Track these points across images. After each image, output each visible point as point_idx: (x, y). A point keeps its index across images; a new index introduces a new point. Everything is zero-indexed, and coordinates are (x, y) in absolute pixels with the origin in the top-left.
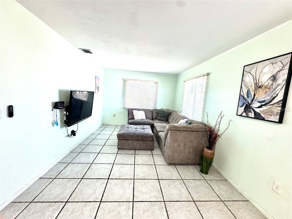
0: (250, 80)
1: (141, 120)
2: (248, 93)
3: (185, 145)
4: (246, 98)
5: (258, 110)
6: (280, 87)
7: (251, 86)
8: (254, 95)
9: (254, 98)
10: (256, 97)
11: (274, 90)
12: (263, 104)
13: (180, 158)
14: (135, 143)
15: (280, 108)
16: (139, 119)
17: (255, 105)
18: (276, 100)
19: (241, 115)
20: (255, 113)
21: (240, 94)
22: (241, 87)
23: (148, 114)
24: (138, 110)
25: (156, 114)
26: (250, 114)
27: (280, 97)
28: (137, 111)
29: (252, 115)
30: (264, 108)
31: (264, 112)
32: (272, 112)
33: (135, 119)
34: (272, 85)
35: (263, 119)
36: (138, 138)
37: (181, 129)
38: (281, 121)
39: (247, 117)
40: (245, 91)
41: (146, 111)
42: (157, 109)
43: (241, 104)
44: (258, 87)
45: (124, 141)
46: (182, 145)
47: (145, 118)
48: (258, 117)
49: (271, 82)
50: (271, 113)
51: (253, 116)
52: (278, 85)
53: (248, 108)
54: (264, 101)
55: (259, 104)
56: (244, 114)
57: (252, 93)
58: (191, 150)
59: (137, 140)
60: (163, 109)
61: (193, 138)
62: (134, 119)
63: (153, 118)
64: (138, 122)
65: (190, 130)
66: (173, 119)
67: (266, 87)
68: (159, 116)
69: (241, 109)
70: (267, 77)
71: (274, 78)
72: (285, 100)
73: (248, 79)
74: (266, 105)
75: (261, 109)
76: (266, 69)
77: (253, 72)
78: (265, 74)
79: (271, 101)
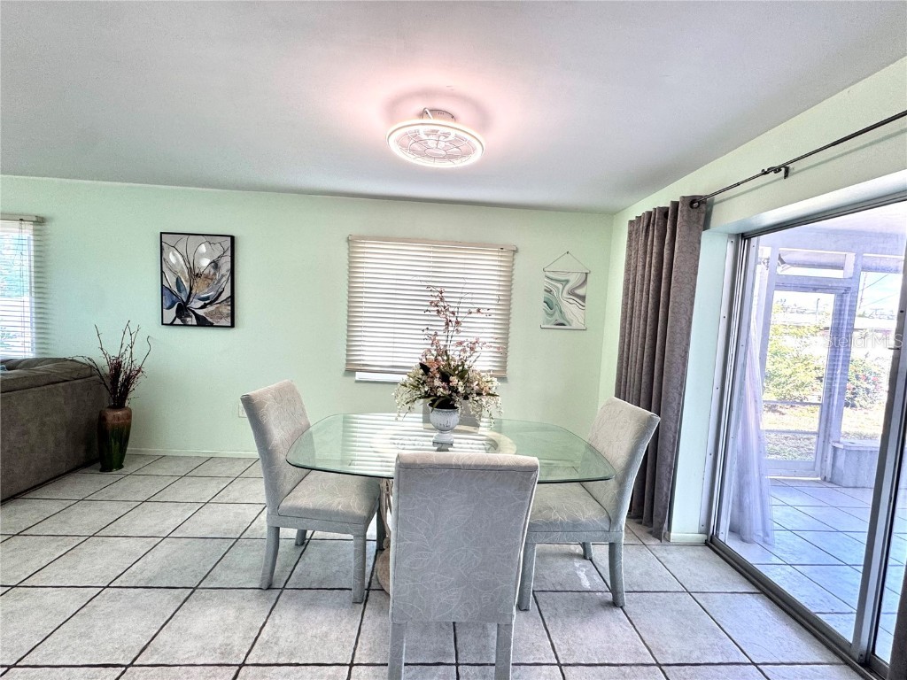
0: (177, 259)
2: (178, 282)
4: (176, 290)
5: (200, 312)
6: (224, 279)
7: (183, 272)
8: (191, 289)
9: (190, 293)
10: (194, 292)
11: (219, 281)
12: (208, 302)
13: (32, 468)
15: (229, 308)
17: (195, 304)
18: (224, 296)
19: (172, 324)
20: (197, 317)
21: (162, 285)
22: (162, 272)
26: (188, 319)
27: (227, 294)
29: (192, 321)
30: (210, 308)
31: (210, 314)
32: (221, 313)
34: (215, 274)
35: (211, 325)
38: (233, 325)
39: (185, 325)
40: (171, 281)
43: (167, 304)
44: (194, 275)
46: (33, 427)
48: (202, 322)
49: (212, 271)
50: (221, 315)
51: (195, 322)
52: (223, 276)
53: (183, 311)
54: (207, 298)
55: (202, 303)
56: (178, 321)
57: (186, 285)
58: (62, 436)
61: (61, 399)
67: (207, 277)
69: (171, 314)
70: (205, 262)
71: (215, 264)
72: (232, 297)
73: (173, 258)
74: (210, 303)
75: (205, 310)
76: (203, 248)
77: (181, 247)
78: (202, 255)
79: (217, 299)
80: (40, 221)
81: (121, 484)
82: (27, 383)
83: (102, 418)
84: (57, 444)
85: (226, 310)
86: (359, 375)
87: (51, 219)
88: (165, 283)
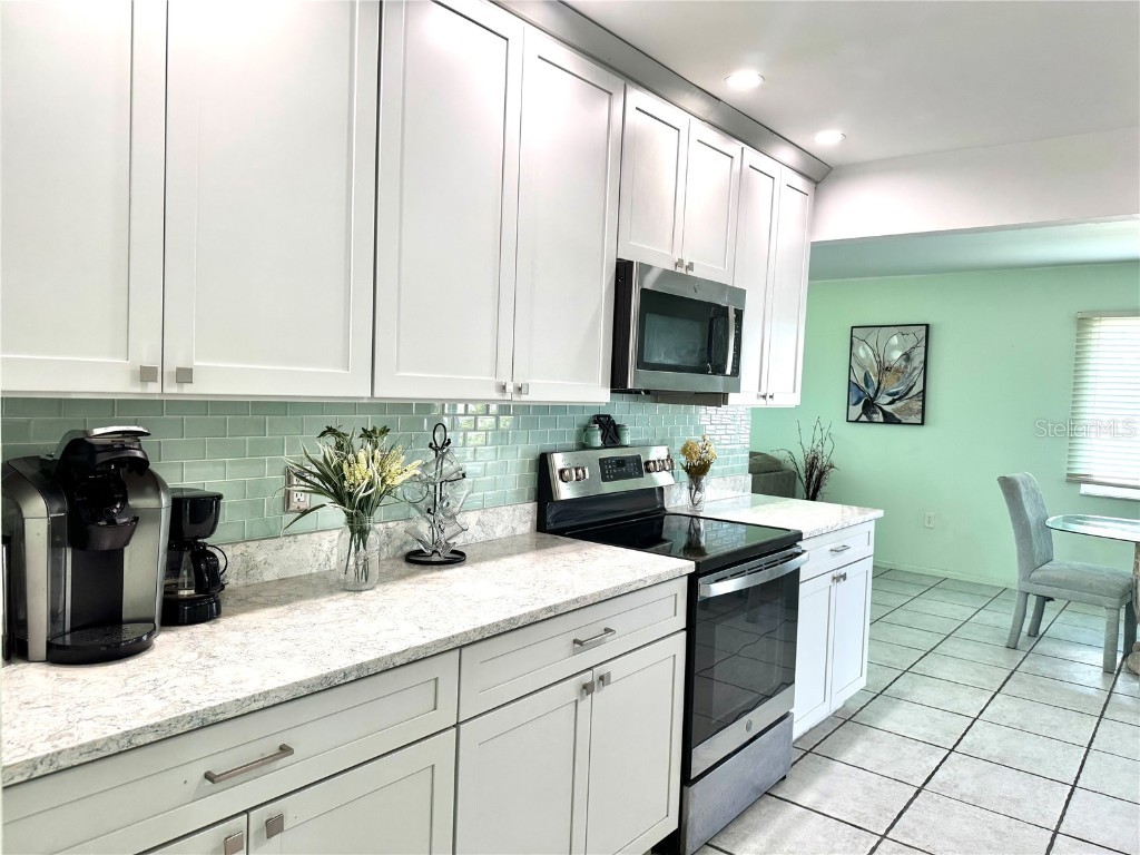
0: (867, 354)
2: (867, 378)
4: (863, 385)
5: (888, 409)
6: (917, 372)
7: (872, 366)
8: (879, 384)
9: (879, 388)
10: (882, 387)
11: (910, 374)
12: (896, 397)
15: (920, 404)
17: (883, 400)
18: (915, 391)
19: (857, 421)
20: (885, 413)
21: (850, 381)
22: (850, 366)
26: (875, 416)
27: (918, 388)
29: (879, 417)
30: (899, 404)
31: (899, 410)
32: (911, 409)
34: (906, 367)
35: (899, 422)
38: (922, 424)
39: (871, 422)
40: (859, 376)
43: (854, 400)
44: (885, 369)
48: (889, 419)
49: (904, 363)
50: (911, 412)
51: (881, 419)
52: (915, 369)
53: (869, 407)
54: (897, 393)
55: (890, 399)
56: (864, 418)
57: (875, 379)
67: (897, 371)
69: (857, 410)
70: (897, 355)
71: (907, 357)
72: (924, 391)
73: (862, 352)
74: (899, 399)
75: (893, 406)
76: (895, 340)
77: (872, 341)
78: (894, 348)
79: (907, 393)
85: (917, 405)
86: (1085, 489)
88: (853, 379)
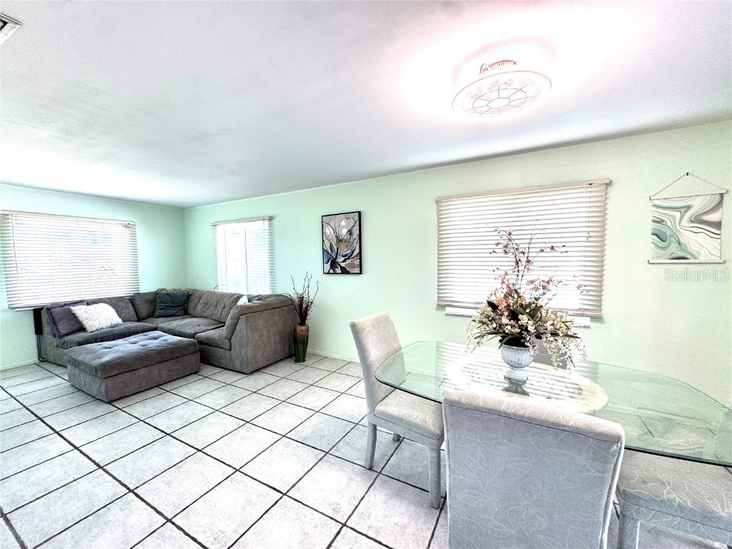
0: (331, 233)
1: (112, 327)
2: (331, 246)
3: (269, 331)
4: (330, 251)
5: (343, 265)
6: (355, 241)
7: (333, 240)
8: (338, 250)
9: (337, 252)
11: (353, 243)
12: (347, 257)
13: (265, 355)
14: (155, 370)
15: (359, 261)
16: (104, 327)
17: (340, 259)
18: (355, 253)
19: (328, 273)
20: (342, 268)
21: (323, 249)
22: (323, 240)
23: (123, 309)
24: (85, 303)
25: (148, 305)
26: (337, 269)
27: (357, 251)
28: (86, 307)
29: (339, 270)
30: (348, 261)
31: (348, 265)
32: (354, 264)
33: (90, 330)
34: (350, 239)
35: (349, 273)
36: (163, 355)
37: (259, 309)
38: (361, 273)
39: (335, 273)
40: (327, 245)
41: (114, 303)
42: (141, 292)
43: (326, 260)
44: (339, 240)
45: (127, 376)
46: (265, 333)
47: (120, 321)
48: (344, 271)
49: (349, 236)
50: (353, 266)
51: (340, 272)
52: (355, 239)
53: (334, 264)
54: (346, 255)
55: (343, 258)
56: (331, 271)
57: (335, 247)
58: (278, 338)
59: (161, 362)
60: (164, 289)
61: (277, 318)
62: (83, 329)
63: (141, 316)
64: (110, 334)
65: (270, 307)
66: (206, 304)
67: (346, 241)
68: (157, 307)
69: (328, 266)
70: (345, 231)
71: (350, 232)
72: (360, 253)
73: (329, 231)
74: (348, 258)
75: (345, 263)
76: (343, 223)
77: (332, 223)
78: (343, 227)
79: (352, 255)
80: (271, 219)
81: (303, 371)
82: (262, 308)
83: (295, 330)
84: (276, 343)
85: (357, 262)
86: (448, 310)
87: (275, 217)
88: (325, 248)
